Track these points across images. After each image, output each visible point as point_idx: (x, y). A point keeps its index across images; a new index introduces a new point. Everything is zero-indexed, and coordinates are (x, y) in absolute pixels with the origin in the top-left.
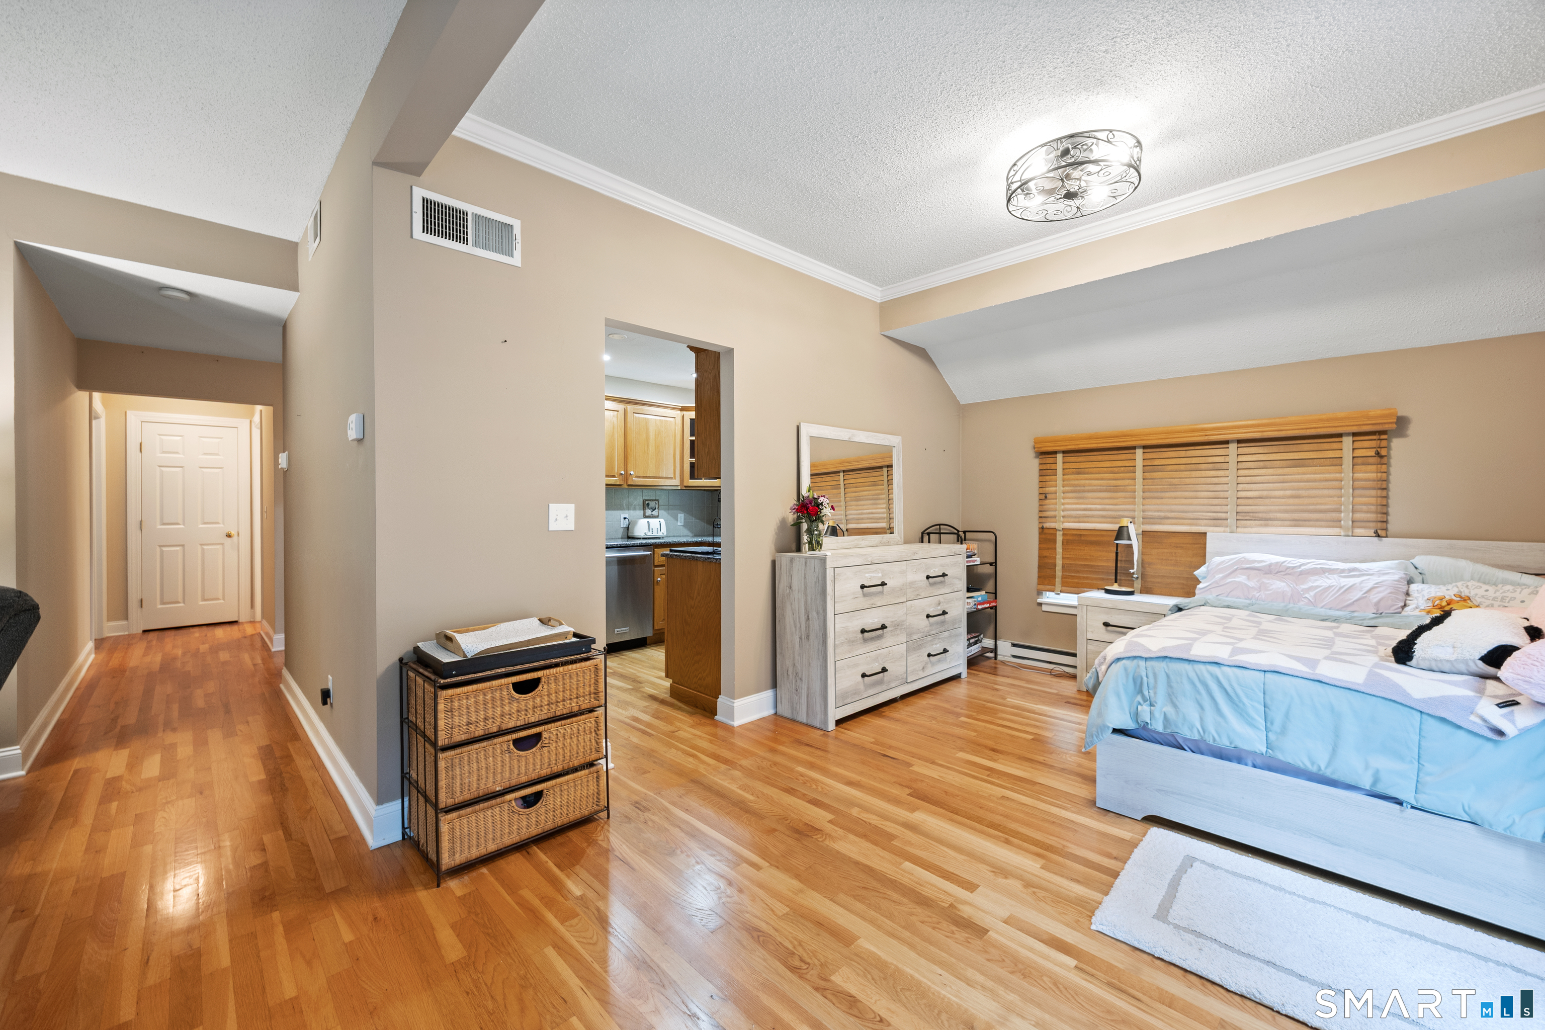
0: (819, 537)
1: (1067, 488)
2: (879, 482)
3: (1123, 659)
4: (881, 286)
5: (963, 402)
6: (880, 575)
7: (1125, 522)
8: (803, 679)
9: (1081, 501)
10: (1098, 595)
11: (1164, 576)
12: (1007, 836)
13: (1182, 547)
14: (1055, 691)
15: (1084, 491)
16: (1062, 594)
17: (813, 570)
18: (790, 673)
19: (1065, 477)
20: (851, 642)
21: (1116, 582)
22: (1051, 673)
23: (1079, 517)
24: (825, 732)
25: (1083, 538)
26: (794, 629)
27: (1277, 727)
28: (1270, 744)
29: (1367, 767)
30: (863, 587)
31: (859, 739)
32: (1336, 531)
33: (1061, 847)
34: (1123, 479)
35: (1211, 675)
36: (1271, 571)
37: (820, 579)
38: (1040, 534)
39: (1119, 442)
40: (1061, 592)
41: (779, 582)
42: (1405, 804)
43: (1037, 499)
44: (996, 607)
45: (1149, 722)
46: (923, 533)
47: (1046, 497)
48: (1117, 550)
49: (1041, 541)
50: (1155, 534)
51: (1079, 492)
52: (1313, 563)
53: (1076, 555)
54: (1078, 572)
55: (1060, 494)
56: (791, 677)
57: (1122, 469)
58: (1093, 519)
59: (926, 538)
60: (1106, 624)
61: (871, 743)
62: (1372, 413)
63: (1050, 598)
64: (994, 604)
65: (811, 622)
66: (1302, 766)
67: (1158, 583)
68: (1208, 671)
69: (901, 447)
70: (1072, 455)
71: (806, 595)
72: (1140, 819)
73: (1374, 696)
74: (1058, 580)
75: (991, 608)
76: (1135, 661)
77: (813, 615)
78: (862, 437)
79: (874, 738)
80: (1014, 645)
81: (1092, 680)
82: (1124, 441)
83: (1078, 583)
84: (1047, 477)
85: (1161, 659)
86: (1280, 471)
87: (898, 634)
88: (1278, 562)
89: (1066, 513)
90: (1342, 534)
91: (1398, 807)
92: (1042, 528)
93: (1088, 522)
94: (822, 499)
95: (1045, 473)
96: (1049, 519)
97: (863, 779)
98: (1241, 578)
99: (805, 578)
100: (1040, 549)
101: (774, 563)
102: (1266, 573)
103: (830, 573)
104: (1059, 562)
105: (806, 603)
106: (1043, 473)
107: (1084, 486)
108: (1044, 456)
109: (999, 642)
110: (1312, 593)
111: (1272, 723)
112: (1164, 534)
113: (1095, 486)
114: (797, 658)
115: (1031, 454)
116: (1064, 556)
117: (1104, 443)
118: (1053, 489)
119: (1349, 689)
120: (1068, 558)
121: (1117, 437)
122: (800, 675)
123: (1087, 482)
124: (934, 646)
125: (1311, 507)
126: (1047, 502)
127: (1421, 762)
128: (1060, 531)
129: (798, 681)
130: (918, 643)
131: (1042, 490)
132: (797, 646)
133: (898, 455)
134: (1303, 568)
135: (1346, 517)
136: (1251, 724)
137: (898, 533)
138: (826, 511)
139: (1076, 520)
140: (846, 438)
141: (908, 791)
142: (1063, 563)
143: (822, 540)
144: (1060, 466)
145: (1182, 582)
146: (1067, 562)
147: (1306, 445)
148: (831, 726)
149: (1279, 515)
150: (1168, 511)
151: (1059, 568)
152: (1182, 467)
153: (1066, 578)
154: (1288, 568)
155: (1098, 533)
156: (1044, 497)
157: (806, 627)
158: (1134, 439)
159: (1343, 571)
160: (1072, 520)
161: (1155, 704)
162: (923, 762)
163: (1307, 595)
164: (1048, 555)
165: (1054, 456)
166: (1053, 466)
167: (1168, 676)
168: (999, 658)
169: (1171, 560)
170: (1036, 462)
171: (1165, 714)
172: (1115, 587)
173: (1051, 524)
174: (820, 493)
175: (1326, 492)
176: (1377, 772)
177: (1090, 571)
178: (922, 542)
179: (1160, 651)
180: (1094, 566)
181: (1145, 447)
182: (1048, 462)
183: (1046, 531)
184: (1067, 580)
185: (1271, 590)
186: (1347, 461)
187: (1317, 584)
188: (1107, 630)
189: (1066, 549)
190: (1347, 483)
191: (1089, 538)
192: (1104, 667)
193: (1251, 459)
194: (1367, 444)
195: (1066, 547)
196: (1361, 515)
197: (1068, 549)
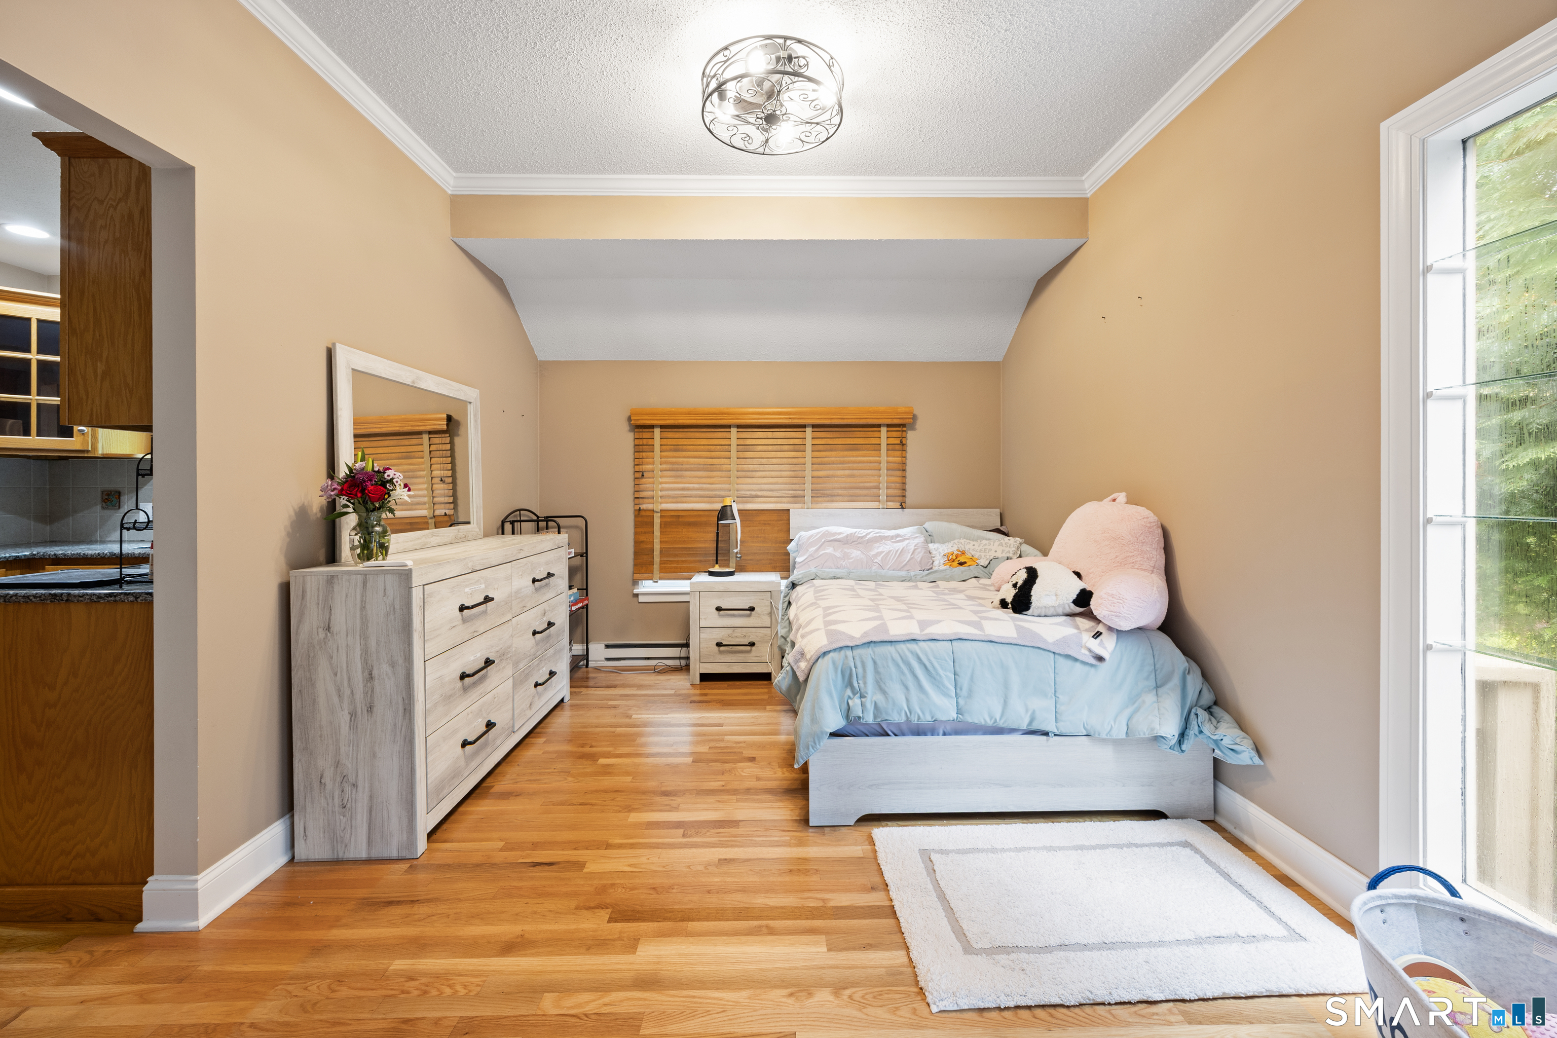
0: (384, 537)
1: (664, 466)
2: (417, 454)
3: (829, 652)
4: (456, 170)
5: (541, 358)
6: (483, 586)
7: (727, 502)
8: (360, 783)
9: (679, 480)
10: (702, 578)
11: (755, 553)
12: (764, 922)
13: (769, 524)
14: (672, 692)
15: (682, 470)
16: (660, 581)
17: (381, 593)
18: (327, 780)
19: (663, 453)
20: (448, 699)
21: (717, 563)
22: (656, 671)
23: (676, 498)
24: (410, 861)
25: (681, 520)
26: (336, 700)
27: (964, 692)
28: (960, 709)
29: (1027, 711)
30: (462, 608)
31: (478, 851)
32: (876, 504)
33: (820, 904)
34: (719, 458)
35: (912, 652)
36: (849, 541)
37: (397, 606)
38: (635, 516)
39: (717, 419)
40: (659, 579)
41: (300, 622)
42: (1050, 734)
43: (632, 478)
44: (587, 605)
45: (861, 715)
46: (503, 522)
47: (642, 475)
48: (718, 530)
49: (637, 525)
50: (747, 512)
51: (677, 470)
52: (873, 533)
53: (675, 538)
54: (676, 555)
55: (658, 473)
56: (329, 785)
57: (718, 447)
58: (691, 499)
59: (508, 527)
60: (719, 609)
61: (501, 850)
62: (899, 410)
63: (647, 587)
64: (586, 602)
65: (376, 682)
66: (983, 723)
67: (750, 560)
68: (908, 649)
69: (479, 404)
70: (670, 430)
71: (364, 637)
72: (852, 824)
73: (1027, 646)
74: (656, 567)
75: (582, 607)
76: (843, 652)
77: (383, 669)
78: (430, 383)
79: (501, 840)
80: (607, 646)
81: (787, 680)
82: (721, 419)
83: (676, 568)
84: (644, 454)
85: (867, 645)
86: (842, 453)
87: (504, 668)
88: (851, 534)
89: (664, 493)
90: (881, 507)
91: (1045, 738)
92: (639, 510)
93: (686, 503)
94: (390, 474)
95: (641, 449)
96: (645, 500)
97: (527, 928)
98: (830, 550)
99: (363, 608)
100: (636, 533)
101: (285, 590)
102: (845, 544)
103: (416, 594)
104: (657, 547)
105: (365, 651)
106: (639, 449)
107: (682, 465)
108: (641, 430)
109: (590, 646)
110: (880, 558)
111: (961, 689)
112: (754, 512)
113: (692, 464)
114: (343, 749)
115: (625, 427)
116: (662, 540)
117: (702, 419)
118: (650, 467)
119: (1011, 644)
120: (666, 542)
121: (715, 414)
122: (352, 779)
123: (685, 460)
124: (541, 671)
125: (861, 485)
126: (644, 480)
127: (1057, 695)
128: (657, 512)
129: (348, 789)
130: (525, 672)
131: (637, 468)
132: (345, 729)
133: (475, 416)
134: (868, 537)
135: (883, 492)
136: (946, 695)
137: (477, 524)
138: (400, 494)
139: (674, 500)
140: (408, 381)
141: (605, 914)
142: (660, 548)
143: (389, 541)
144: (657, 442)
145: (770, 557)
146: (665, 546)
147: (859, 433)
148: (422, 845)
149: (840, 492)
150: (758, 490)
151: (657, 553)
152: (770, 448)
153: (664, 563)
154: (859, 537)
155: (696, 513)
156: (640, 475)
157: (365, 693)
158: (730, 417)
159: (892, 537)
160: (670, 500)
161: (866, 695)
162: (595, 852)
163: (876, 561)
164: (645, 540)
165: (651, 430)
166: (650, 442)
167: (875, 662)
168: (591, 664)
169: (761, 537)
170: (631, 436)
171: (875, 703)
172: (717, 569)
173: (648, 505)
174: (386, 463)
175: (870, 472)
176: (1034, 712)
177: (688, 554)
178: (503, 533)
179: (863, 636)
180: (692, 548)
181: (739, 426)
182: (644, 437)
183: (642, 513)
184: (665, 565)
185: (852, 558)
186: (884, 447)
187: (880, 550)
188: (719, 615)
189: (663, 532)
190: (884, 465)
191: (687, 520)
192: (803, 665)
193: (823, 443)
194: (895, 434)
195: (664, 530)
196: (891, 491)
197: (666, 532)
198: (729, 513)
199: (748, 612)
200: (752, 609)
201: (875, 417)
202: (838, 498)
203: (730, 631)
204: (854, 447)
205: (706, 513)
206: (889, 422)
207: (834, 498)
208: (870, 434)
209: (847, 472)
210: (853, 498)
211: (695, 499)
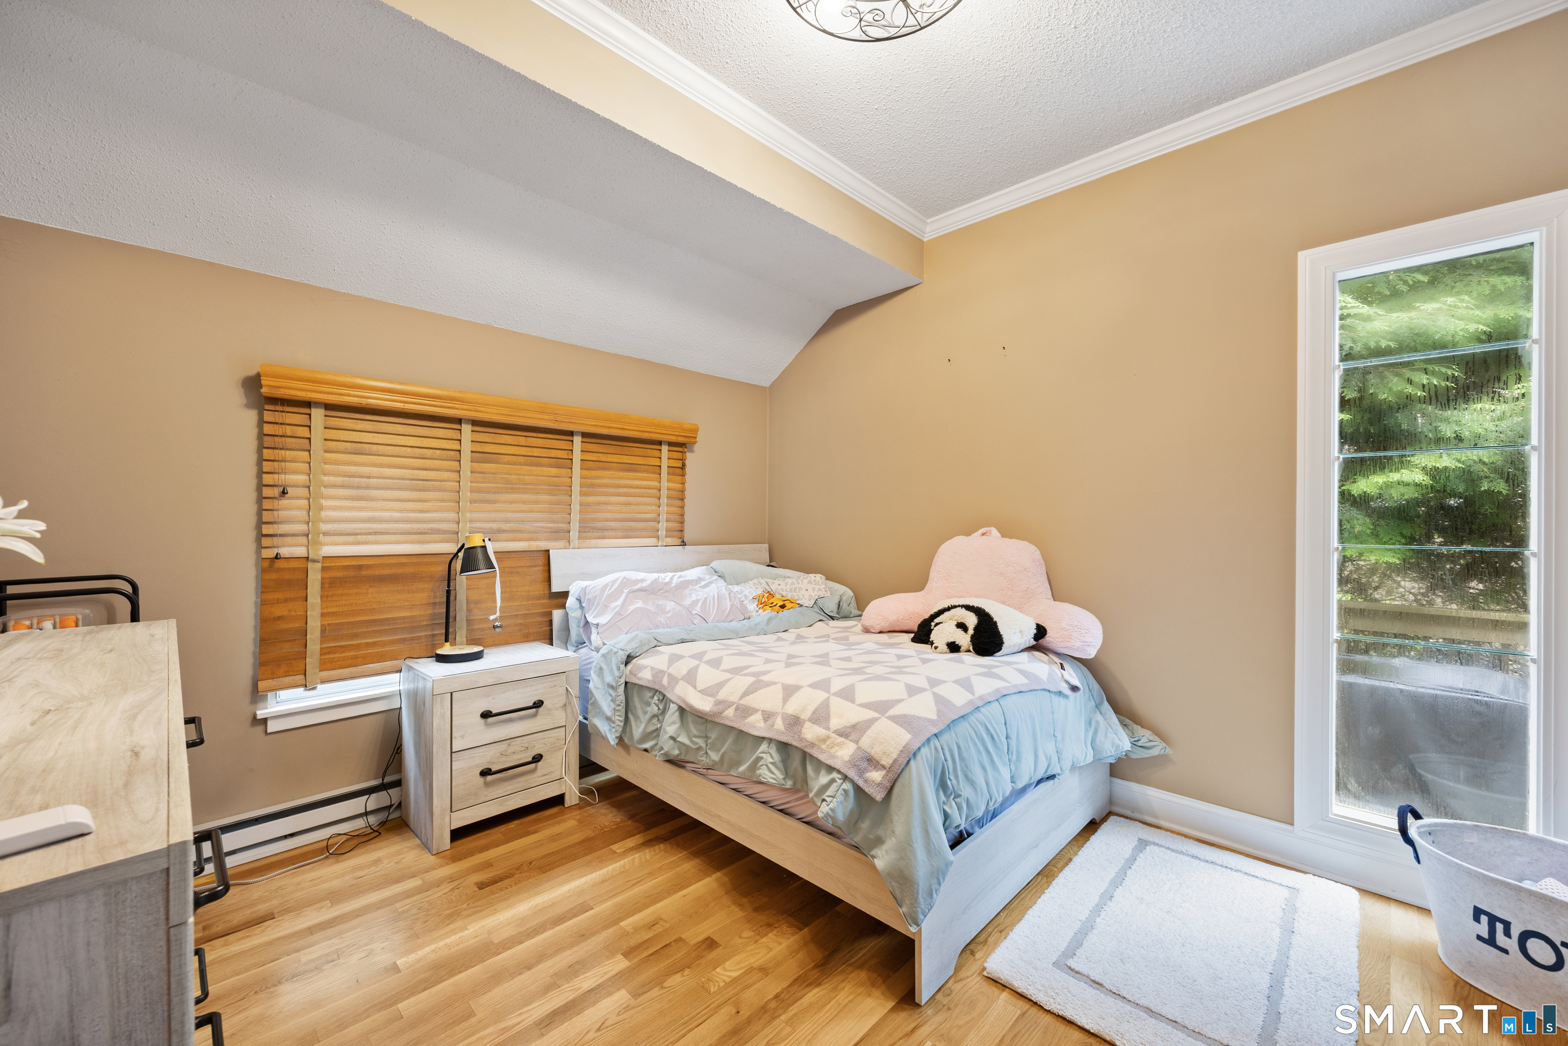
1: (330, 478)
3: (920, 748)
7: (477, 539)
9: (363, 503)
13: (517, 573)
15: (367, 487)
16: (319, 686)
19: (330, 455)
21: (447, 640)
22: (329, 853)
23: (355, 535)
25: (364, 573)
28: (1013, 777)
29: (1046, 758)
32: (653, 541)
34: (436, 471)
38: (264, 571)
39: (441, 407)
40: (318, 683)
42: (1056, 777)
43: (252, 496)
47: (284, 493)
48: (449, 586)
49: (264, 588)
51: (357, 486)
53: (351, 605)
54: (356, 636)
55: (315, 490)
57: (438, 452)
58: (386, 537)
60: (486, 715)
62: (685, 426)
63: (289, 699)
70: (346, 413)
74: (313, 661)
81: (845, 804)
82: (448, 407)
83: (356, 657)
84: (285, 452)
85: (948, 727)
86: (616, 474)
88: (654, 580)
89: (329, 525)
90: (660, 544)
92: (274, 558)
93: (375, 543)
95: (278, 444)
96: (288, 540)
100: (263, 603)
104: (314, 624)
106: (272, 442)
107: (368, 477)
108: (279, 408)
111: (1012, 754)
113: (388, 478)
115: (237, 397)
116: (325, 611)
118: (300, 477)
120: (333, 614)
125: (638, 516)
126: (284, 502)
127: (1056, 734)
128: (314, 561)
134: (673, 582)
135: (663, 526)
136: (1006, 765)
139: (351, 539)
142: (322, 626)
144: (318, 433)
145: (519, 621)
146: (332, 620)
147: (638, 449)
150: (502, 522)
151: (314, 635)
152: (522, 459)
153: (329, 653)
154: (664, 584)
155: (394, 561)
156: (275, 493)
158: (465, 407)
160: (343, 539)
161: (960, 793)
164: (285, 613)
165: (304, 410)
166: (299, 431)
167: (959, 747)
170: (251, 416)
171: (967, 800)
172: (451, 649)
173: (292, 548)
175: (648, 500)
177: (379, 631)
179: (940, 715)
180: (388, 619)
181: (475, 423)
182: (288, 421)
183: (279, 564)
184: (331, 656)
185: (669, 612)
186: (664, 470)
187: (694, 598)
188: (487, 725)
189: (327, 596)
190: (664, 492)
191: (377, 572)
192: (876, 776)
193: (595, 459)
194: (676, 455)
195: (330, 593)
196: (671, 525)
197: (333, 596)
198: (480, 556)
199: (534, 710)
200: (538, 704)
201: (660, 431)
202: (611, 533)
203: (502, 747)
204: (631, 468)
205: (414, 560)
206: (673, 439)
207: (606, 534)
208: (650, 452)
209: (622, 499)
210: (628, 534)
211: (393, 537)
